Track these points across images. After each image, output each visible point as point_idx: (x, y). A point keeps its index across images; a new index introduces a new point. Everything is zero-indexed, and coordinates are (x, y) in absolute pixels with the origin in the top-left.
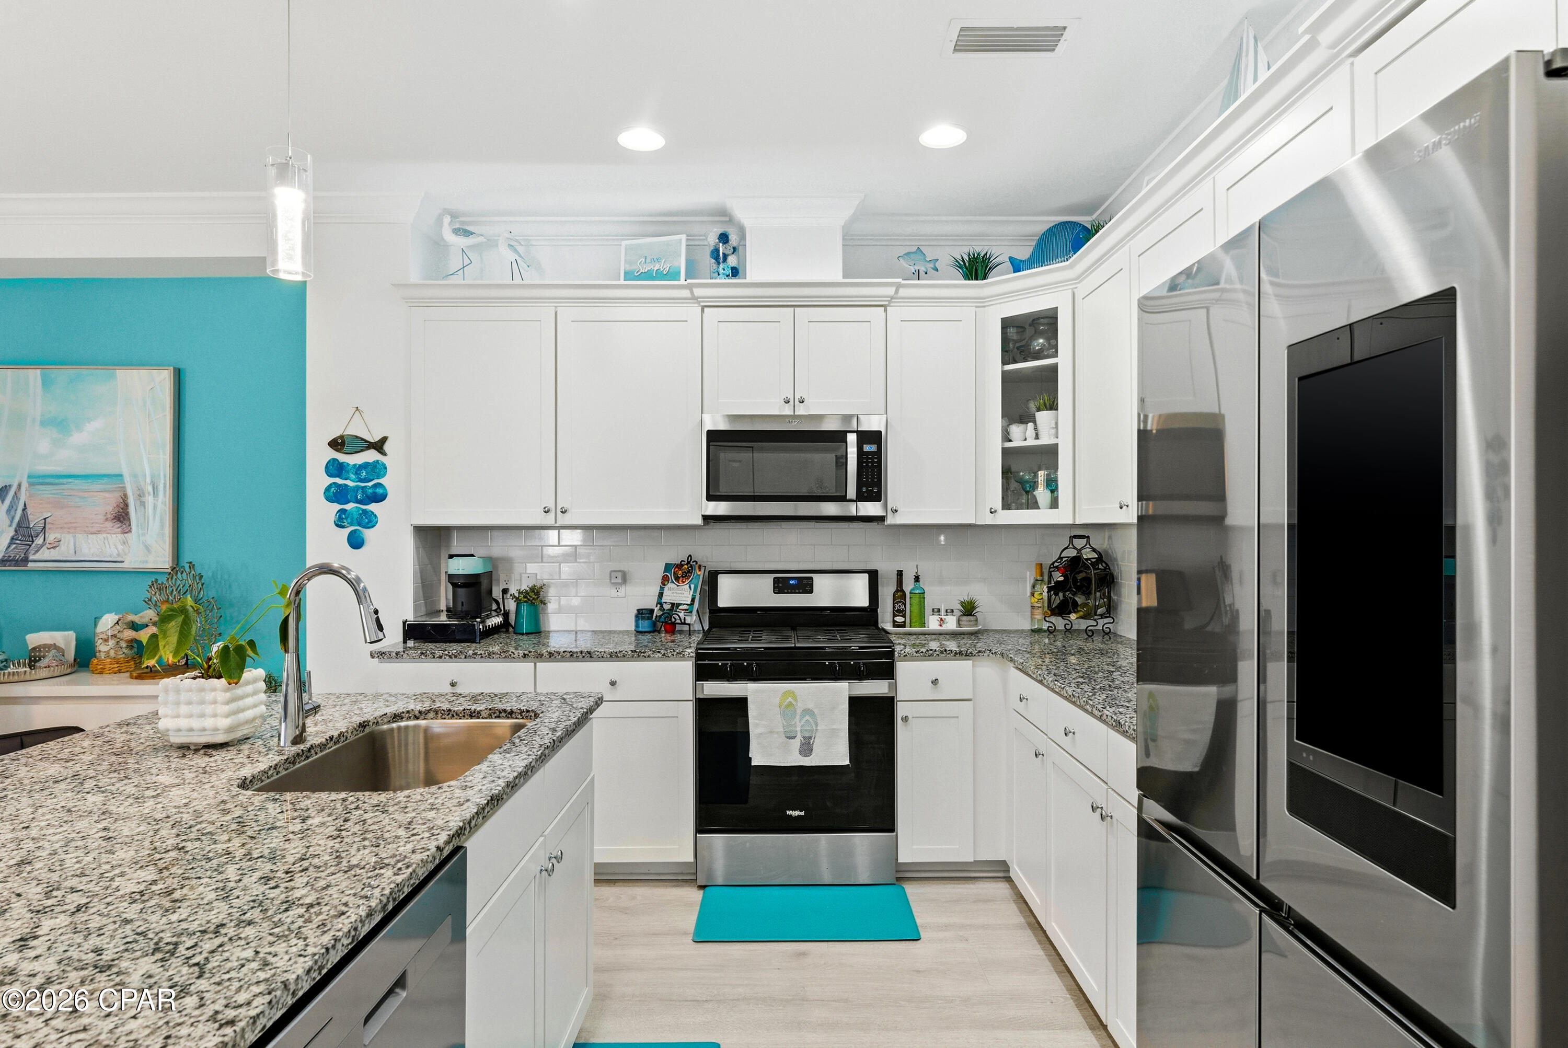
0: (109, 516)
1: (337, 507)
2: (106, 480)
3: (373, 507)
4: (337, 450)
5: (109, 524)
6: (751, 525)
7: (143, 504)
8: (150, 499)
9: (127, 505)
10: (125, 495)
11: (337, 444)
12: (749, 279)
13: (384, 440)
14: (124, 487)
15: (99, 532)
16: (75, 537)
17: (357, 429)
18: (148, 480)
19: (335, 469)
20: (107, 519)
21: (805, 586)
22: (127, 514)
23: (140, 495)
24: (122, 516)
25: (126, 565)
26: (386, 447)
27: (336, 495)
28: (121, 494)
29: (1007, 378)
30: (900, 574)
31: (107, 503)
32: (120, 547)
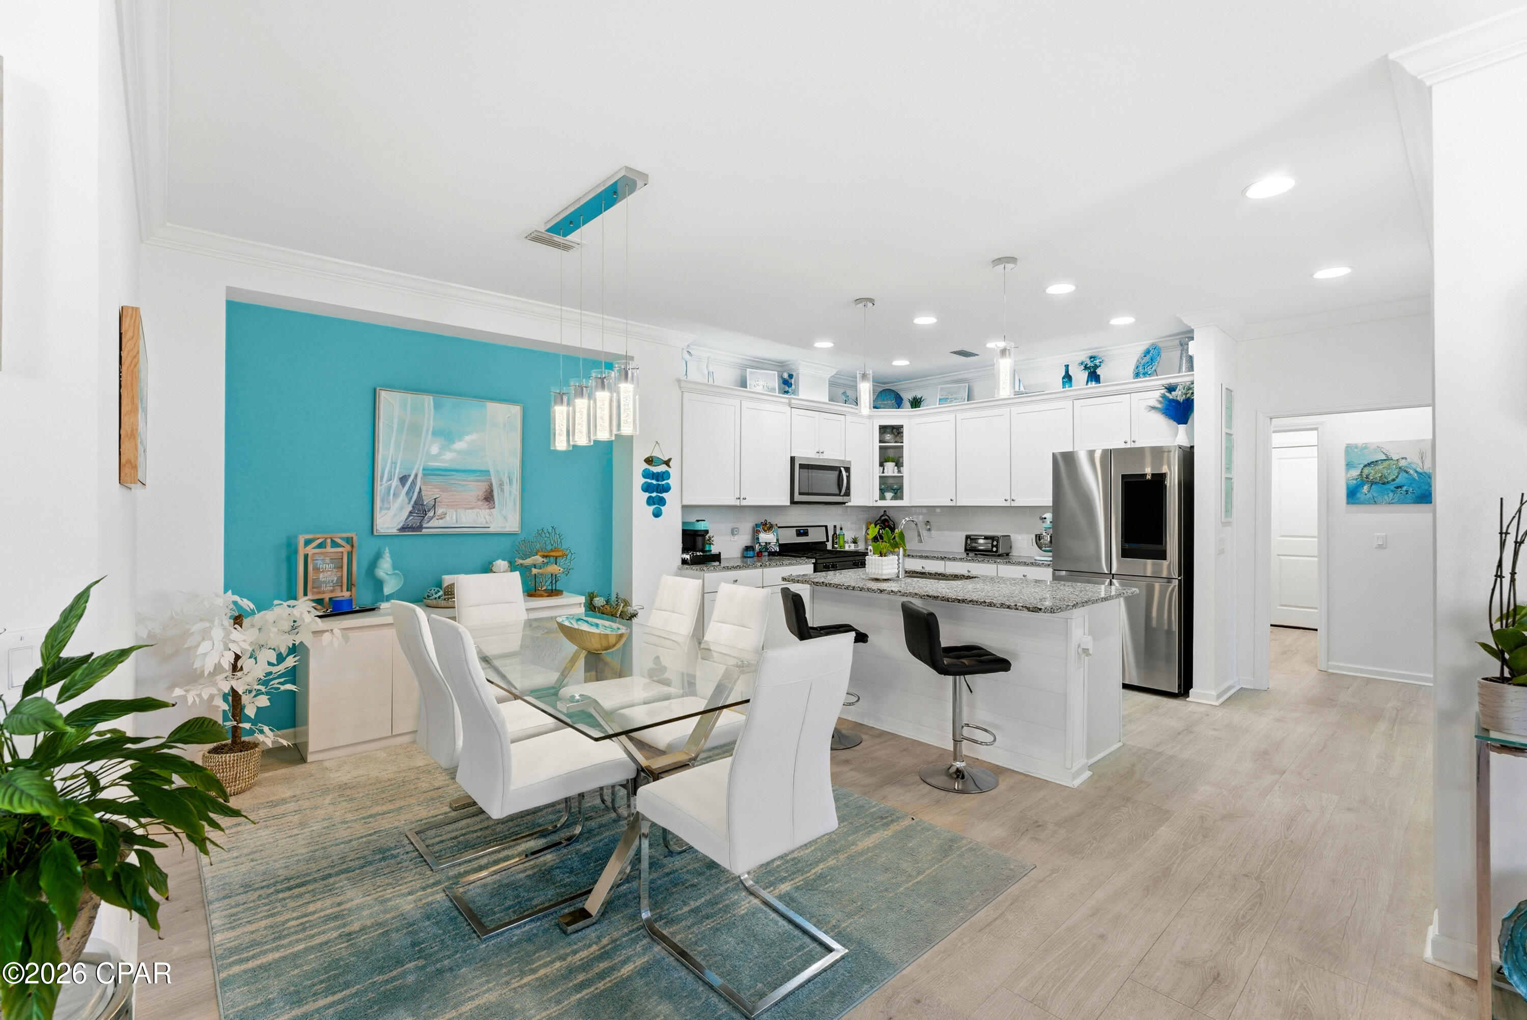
0: (480, 497)
1: (647, 495)
2: (478, 474)
3: (664, 495)
4: (649, 464)
5: (480, 503)
6: (811, 506)
7: (502, 490)
8: (506, 487)
9: (492, 491)
10: (491, 484)
11: (649, 461)
12: (801, 397)
13: (670, 460)
14: (491, 479)
15: (472, 508)
16: (456, 511)
17: (657, 454)
18: (506, 475)
19: (647, 474)
20: (479, 500)
21: (806, 534)
22: (492, 496)
23: (501, 484)
24: (489, 498)
25: (491, 530)
26: (671, 464)
27: (647, 488)
28: (489, 483)
29: (881, 448)
30: (835, 527)
31: (477, 489)
32: (487, 517)
